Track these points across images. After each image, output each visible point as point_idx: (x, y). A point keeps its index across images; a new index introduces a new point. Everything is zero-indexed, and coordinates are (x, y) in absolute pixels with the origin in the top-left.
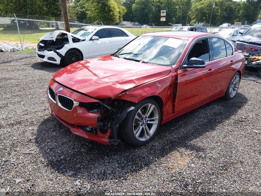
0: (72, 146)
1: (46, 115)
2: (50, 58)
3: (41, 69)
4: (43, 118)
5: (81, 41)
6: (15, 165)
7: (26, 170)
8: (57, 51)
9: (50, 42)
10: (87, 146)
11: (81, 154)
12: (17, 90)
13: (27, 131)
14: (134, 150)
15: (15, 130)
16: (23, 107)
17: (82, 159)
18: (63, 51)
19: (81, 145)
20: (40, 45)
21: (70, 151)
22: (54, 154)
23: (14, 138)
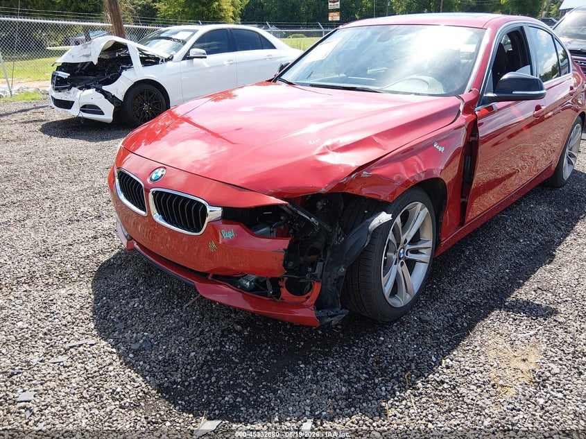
0: (198, 339)
1: (102, 252)
2: (85, 108)
3: (66, 135)
4: (95, 260)
5: (162, 61)
6: (33, 414)
7: (71, 425)
8: (105, 88)
9: (83, 67)
10: (240, 333)
11: (226, 359)
12: (10, 189)
13: (55, 301)
14: (374, 339)
15: (17, 301)
16: (33, 235)
17: (233, 376)
18: (119, 88)
19: (222, 331)
20: (58, 77)
21: (193, 354)
22: (148, 367)
23: (20, 324)
